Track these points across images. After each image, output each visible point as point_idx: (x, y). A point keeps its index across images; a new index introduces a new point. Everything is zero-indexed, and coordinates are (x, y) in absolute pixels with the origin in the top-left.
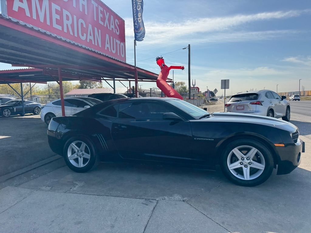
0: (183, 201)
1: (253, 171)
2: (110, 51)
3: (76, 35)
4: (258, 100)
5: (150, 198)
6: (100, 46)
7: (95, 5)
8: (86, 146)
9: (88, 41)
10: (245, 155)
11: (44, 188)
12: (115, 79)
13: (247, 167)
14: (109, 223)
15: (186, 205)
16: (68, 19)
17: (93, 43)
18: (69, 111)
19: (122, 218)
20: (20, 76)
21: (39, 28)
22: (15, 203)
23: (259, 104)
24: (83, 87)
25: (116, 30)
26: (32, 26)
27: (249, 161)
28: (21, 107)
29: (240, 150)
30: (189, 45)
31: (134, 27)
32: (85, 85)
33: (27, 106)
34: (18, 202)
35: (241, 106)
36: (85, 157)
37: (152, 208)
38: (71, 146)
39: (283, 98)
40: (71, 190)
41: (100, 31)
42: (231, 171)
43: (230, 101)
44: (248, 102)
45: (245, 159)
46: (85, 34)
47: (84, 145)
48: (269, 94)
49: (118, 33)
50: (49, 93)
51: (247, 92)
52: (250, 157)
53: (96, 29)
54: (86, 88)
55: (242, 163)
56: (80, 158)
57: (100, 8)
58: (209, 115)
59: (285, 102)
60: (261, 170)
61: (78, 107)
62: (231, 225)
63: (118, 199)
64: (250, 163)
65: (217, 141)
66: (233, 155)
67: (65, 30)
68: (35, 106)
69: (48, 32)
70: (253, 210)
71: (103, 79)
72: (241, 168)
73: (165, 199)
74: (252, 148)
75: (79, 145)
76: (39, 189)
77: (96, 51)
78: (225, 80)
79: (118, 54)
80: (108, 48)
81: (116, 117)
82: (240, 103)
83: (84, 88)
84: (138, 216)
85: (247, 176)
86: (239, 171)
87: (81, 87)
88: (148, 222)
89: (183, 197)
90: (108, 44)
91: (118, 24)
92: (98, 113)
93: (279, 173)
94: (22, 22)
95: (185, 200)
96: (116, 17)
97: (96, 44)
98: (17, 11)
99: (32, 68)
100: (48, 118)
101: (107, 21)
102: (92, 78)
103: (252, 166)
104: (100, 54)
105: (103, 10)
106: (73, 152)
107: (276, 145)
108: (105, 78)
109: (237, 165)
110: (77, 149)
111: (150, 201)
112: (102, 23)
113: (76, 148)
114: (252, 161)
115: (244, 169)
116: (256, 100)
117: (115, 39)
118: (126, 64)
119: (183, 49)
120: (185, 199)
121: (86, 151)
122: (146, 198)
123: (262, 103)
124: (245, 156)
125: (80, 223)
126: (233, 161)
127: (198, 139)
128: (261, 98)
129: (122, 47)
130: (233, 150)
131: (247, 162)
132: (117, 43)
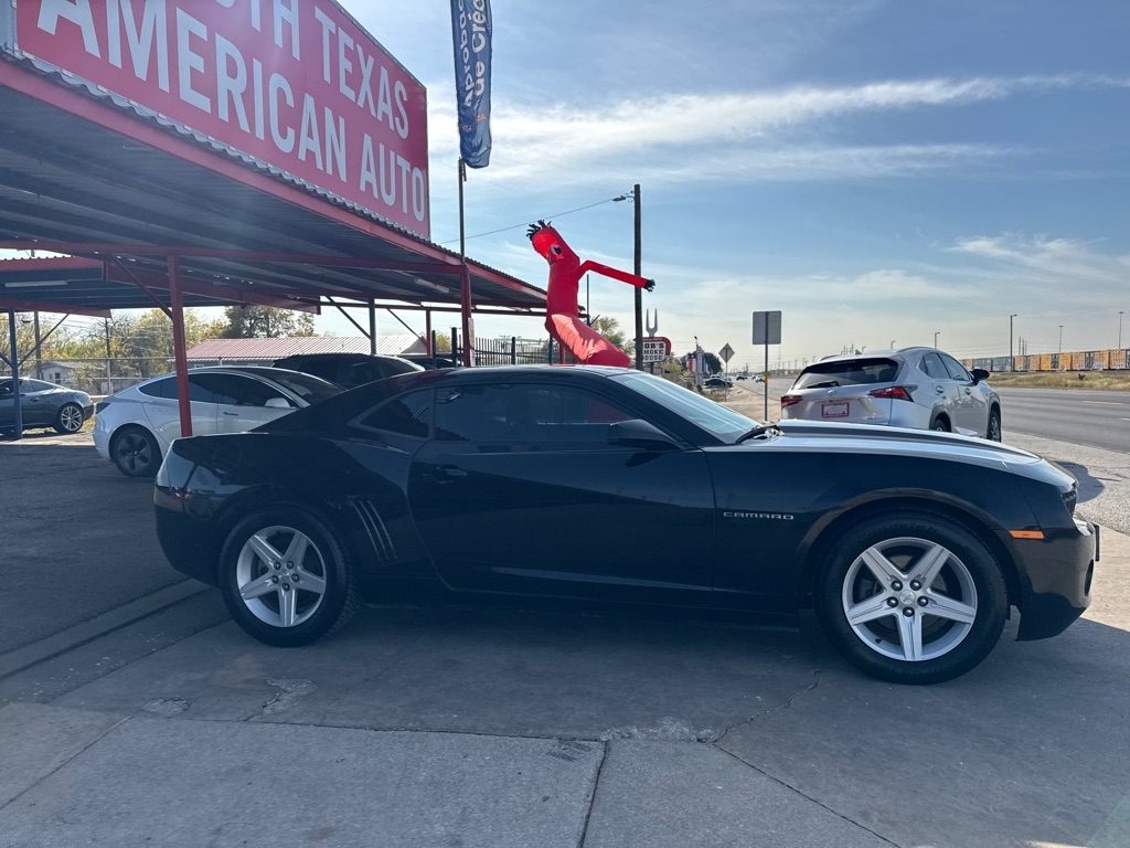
0: (699, 740)
1: (935, 629)
2: (376, 195)
3: (260, 134)
4: (897, 383)
5: (576, 733)
6: (343, 178)
7: (328, 25)
8: (310, 549)
9: (302, 156)
10: (905, 570)
11: (156, 706)
12: (377, 301)
13: (913, 613)
14: (439, 830)
15: (714, 758)
16: (232, 73)
17: (320, 166)
18: (209, 420)
19: (483, 811)
20: (8, 285)
21: (132, 102)
22: (52, 766)
23: (900, 397)
24: (241, 330)
25: (397, 119)
26: (105, 90)
27: (919, 593)
28: (10, 402)
29: (888, 553)
30: (637, 187)
31: (460, 114)
32: (247, 323)
33: (33, 399)
34: (64, 764)
35: (839, 402)
36: (305, 588)
37: (592, 772)
38: (251, 549)
39: (979, 375)
40: (267, 711)
41: (342, 121)
42: (855, 629)
43: (798, 386)
44: (864, 389)
45: (907, 586)
46: (291, 132)
47: (301, 541)
48: (933, 362)
49: (404, 133)
50: (109, 352)
51: (858, 353)
52: (925, 579)
53: (328, 113)
54: (251, 335)
55: (894, 602)
56: (286, 590)
57: (345, 39)
58: (762, 431)
59: (982, 390)
60: (965, 623)
61: (240, 403)
62: (893, 823)
63: (454, 738)
64: (924, 601)
65: (804, 522)
66: (864, 571)
67: (224, 115)
68: (65, 403)
69: (161, 115)
70: (959, 765)
71: (332, 303)
72: (893, 618)
73: (631, 736)
74: (930, 548)
75: (280, 543)
76: (140, 710)
77: (330, 195)
78: (767, 313)
79: (405, 210)
80: (369, 185)
81: (426, 436)
82: (836, 392)
83: (244, 337)
84: (545, 799)
85: (913, 648)
86: (886, 629)
87: (233, 333)
88: (587, 823)
89: (699, 728)
90: (368, 169)
91: (405, 99)
92: (356, 423)
93: (1026, 633)
94: (70, 74)
95: (707, 739)
96: (399, 72)
97: (330, 171)
98: (52, 31)
99: (59, 255)
100: (123, 444)
101: (366, 87)
102: (286, 297)
103: (931, 610)
104: (343, 207)
105: (355, 46)
106: (258, 570)
107: (1016, 534)
108: (337, 299)
109: (876, 608)
110: (273, 558)
111: (578, 746)
112: (349, 93)
113: (269, 554)
114: (929, 591)
115: (903, 621)
116: (890, 384)
117: (392, 154)
118: (429, 245)
119: (616, 200)
120: (703, 733)
121: (311, 563)
122: (560, 733)
123: (913, 394)
124: (905, 576)
125: (325, 833)
126: (863, 594)
127: (736, 515)
128: (910, 376)
129: (418, 179)
130: (864, 554)
131: (914, 595)
132: (401, 168)
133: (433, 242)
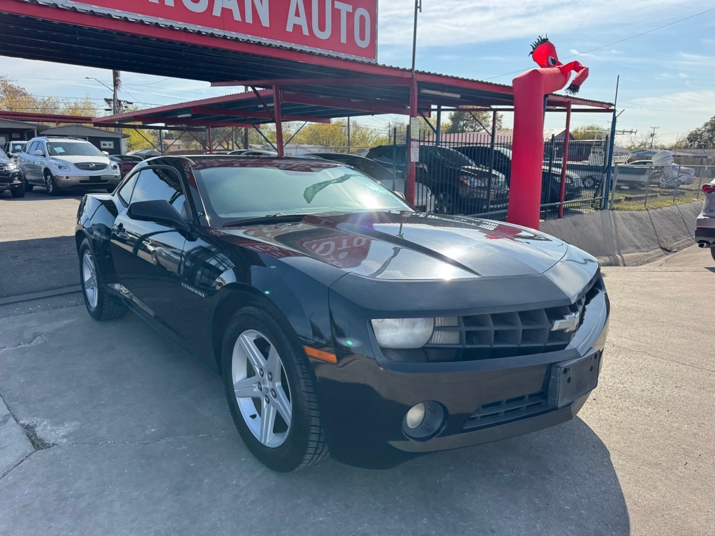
2: (306, 32)
6: (265, 22)
9: (217, 12)
17: (237, 17)
24: (457, 128)
27: (272, 385)
32: (462, 123)
38: (85, 260)
42: (239, 401)
45: (265, 375)
52: (273, 373)
54: (463, 131)
60: (287, 424)
64: (274, 393)
74: (269, 345)
79: (344, 39)
83: (459, 132)
90: (297, 14)
97: (249, 19)
107: (311, 352)
109: (253, 387)
117: (328, 1)
118: (376, 65)
124: (264, 366)
129: (362, 18)
130: (240, 338)
131: (268, 385)
132: (340, 10)
133: (380, 63)
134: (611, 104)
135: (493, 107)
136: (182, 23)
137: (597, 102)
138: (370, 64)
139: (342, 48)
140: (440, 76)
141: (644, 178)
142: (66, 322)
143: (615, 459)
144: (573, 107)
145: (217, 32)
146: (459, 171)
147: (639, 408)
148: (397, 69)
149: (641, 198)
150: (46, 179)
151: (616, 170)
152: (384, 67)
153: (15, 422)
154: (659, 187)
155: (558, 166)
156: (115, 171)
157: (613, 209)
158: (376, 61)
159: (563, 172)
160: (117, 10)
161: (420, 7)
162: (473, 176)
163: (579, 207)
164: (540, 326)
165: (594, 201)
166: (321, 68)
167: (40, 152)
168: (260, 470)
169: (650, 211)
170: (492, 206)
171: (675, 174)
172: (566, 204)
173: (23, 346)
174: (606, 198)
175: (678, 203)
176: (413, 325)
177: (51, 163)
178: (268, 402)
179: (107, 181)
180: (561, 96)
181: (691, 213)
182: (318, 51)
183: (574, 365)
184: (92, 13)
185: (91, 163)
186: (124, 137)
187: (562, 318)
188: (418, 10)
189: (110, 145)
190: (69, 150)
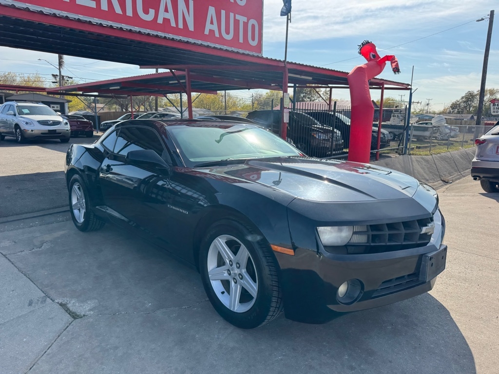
2: (217, 35)
3: (129, 13)
6: (191, 28)
9: (160, 21)
10: (234, 255)
17: (173, 24)
27: (239, 271)
30: (492, 12)
32: (302, 95)
38: (74, 190)
41: (191, 2)
42: (212, 282)
45: (234, 265)
46: (152, 12)
49: (242, 3)
52: (241, 263)
54: (303, 101)
55: (229, 272)
56: (82, 208)
60: (253, 298)
64: (241, 276)
67: (104, 7)
72: (229, 282)
74: (240, 245)
79: (241, 40)
80: (211, 31)
90: (212, 23)
97: (181, 26)
103: (243, 284)
109: (222, 273)
113: (78, 193)
117: (232, 15)
118: (262, 58)
119: (478, 21)
124: (233, 259)
129: (253, 26)
130: (216, 241)
131: (237, 271)
132: (239, 20)
133: (264, 56)
134: (408, 85)
135: (330, 85)
136: (137, 28)
137: (400, 83)
138: (258, 57)
139: (240, 46)
140: (302, 65)
141: (427, 134)
142: (62, 233)
143: (453, 315)
144: (386, 86)
145: (160, 34)
146: (311, 129)
147: (460, 284)
148: (275, 60)
149: (426, 147)
150: (16, 131)
151: (412, 128)
152: (267, 59)
153: (51, 301)
154: (436, 139)
155: (375, 125)
156: (66, 126)
157: (410, 155)
158: (262, 55)
159: (379, 130)
160: (95, 19)
161: (290, 19)
162: (320, 132)
163: (388, 153)
164: (415, 231)
165: (397, 149)
166: (223, 59)
167: (12, 112)
168: (231, 328)
169: (434, 156)
170: (334, 152)
171: (448, 131)
172: (381, 151)
173: (36, 249)
174: (406, 147)
175: (450, 150)
176: (340, 231)
177: (20, 120)
178: (236, 283)
179: (60, 133)
180: (378, 79)
181: (459, 157)
182: (225, 47)
183: (435, 255)
184: (79, 20)
185: (49, 121)
186: (68, 102)
187: (426, 226)
188: (289, 21)
189: (58, 107)
190: (33, 111)
